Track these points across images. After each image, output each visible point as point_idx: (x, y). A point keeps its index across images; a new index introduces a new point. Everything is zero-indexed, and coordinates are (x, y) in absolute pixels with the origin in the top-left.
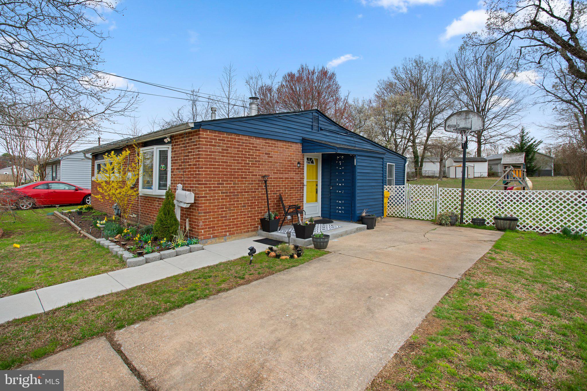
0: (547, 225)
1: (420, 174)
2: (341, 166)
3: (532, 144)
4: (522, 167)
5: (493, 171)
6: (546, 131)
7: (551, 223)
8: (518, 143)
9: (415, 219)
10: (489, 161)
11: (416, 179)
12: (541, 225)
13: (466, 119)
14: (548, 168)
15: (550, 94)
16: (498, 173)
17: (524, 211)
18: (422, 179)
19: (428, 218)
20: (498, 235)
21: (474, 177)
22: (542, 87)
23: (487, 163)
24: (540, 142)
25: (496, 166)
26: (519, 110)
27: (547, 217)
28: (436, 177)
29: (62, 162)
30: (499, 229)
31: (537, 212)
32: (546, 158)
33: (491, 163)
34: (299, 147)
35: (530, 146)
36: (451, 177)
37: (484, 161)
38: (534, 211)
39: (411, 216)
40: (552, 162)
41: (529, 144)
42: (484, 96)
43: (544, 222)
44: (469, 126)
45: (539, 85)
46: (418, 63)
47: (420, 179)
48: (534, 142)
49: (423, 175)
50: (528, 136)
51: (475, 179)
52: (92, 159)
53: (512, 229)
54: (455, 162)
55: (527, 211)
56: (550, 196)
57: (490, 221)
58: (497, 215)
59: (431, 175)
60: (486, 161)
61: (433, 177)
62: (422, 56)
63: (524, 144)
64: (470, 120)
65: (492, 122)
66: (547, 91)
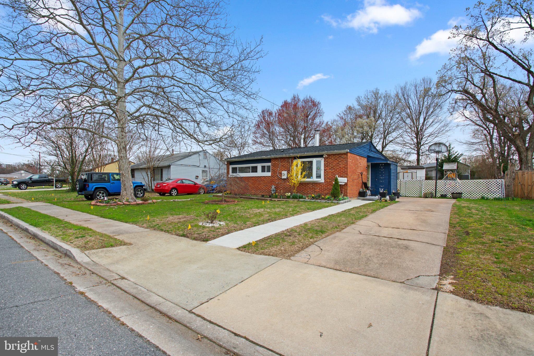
0: (475, 196)
2: (382, 169)
3: (456, 156)
4: (455, 172)
5: (429, 176)
6: (465, 146)
7: (476, 195)
8: (447, 155)
9: (410, 197)
10: (427, 168)
12: (472, 196)
13: (439, 147)
14: (466, 174)
15: (468, 120)
16: (433, 177)
17: (465, 190)
19: (417, 196)
20: (454, 201)
22: (462, 114)
23: (424, 170)
24: (462, 155)
25: (431, 172)
26: (447, 131)
27: (475, 192)
29: (171, 166)
30: (454, 198)
31: (470, 190)
32: (466, 167)
33: (428, 170)
34: (366, 159)
35: (454, 158)
37: (422, 168)
38: (469, 190)
39: (407, 195)
40: (469, 169)
41: (454, 156)
42: (421, 120)
43: (474, 195)
44: (440, 150)
45: (461, 113)
46: (376, 94)
48: (458, 155)
50: (453, 150)
52: (227, 165)
53: (460, 197)
54: (402, 169)
55: (466, 190)
56: (476, 183)
57: (449, 195)
58: (452, 192)
60: (424, 169)
62: (378, 88)
63: (451, 156)
64: (441, 147)
65: (428, 139)
66: (466, 117)
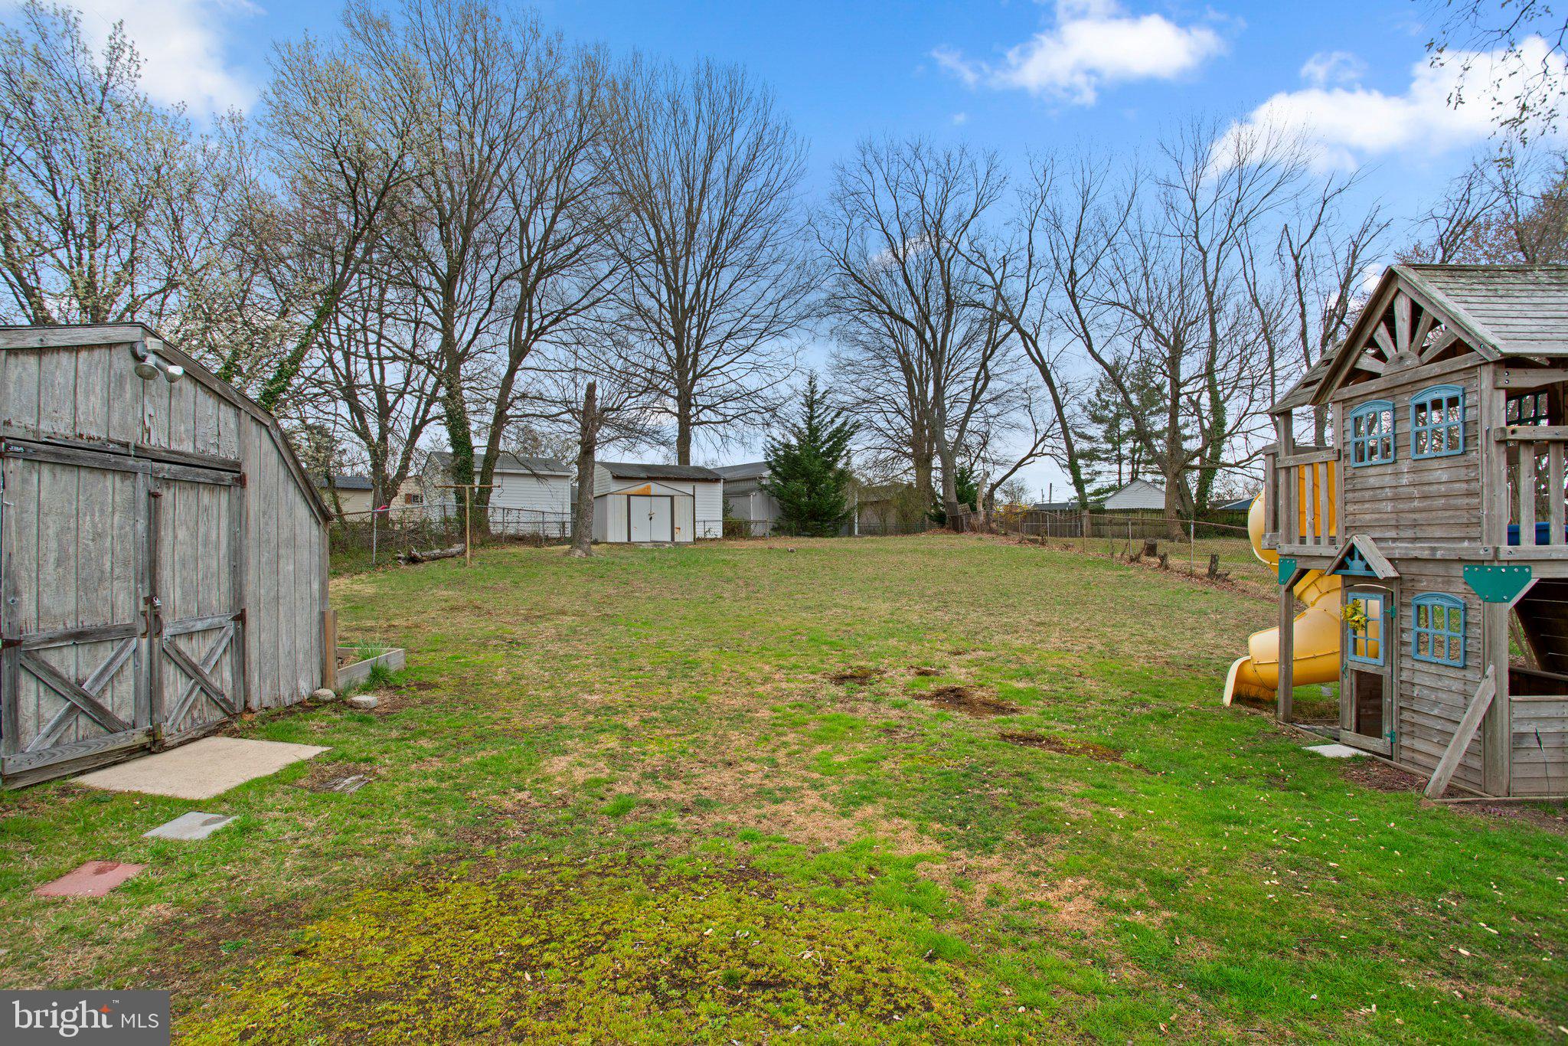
1: (481, 524)
5: (736, 516)
11: (457, 548)
18: (493, 551)
21: (697, 540)
23: (717, 490)
25: (741, 501)
28: (549, 541)
33: (731, 487)
36: (610, 539)
37: (711, 481)
41: (830, 429)
47: (480, 551)
49: (496, 529)
51: (699, 546)
54: (617, 477)
59: (527, 529)
60: (717, 480)
61: (536, 540)
63: (817, 431)
